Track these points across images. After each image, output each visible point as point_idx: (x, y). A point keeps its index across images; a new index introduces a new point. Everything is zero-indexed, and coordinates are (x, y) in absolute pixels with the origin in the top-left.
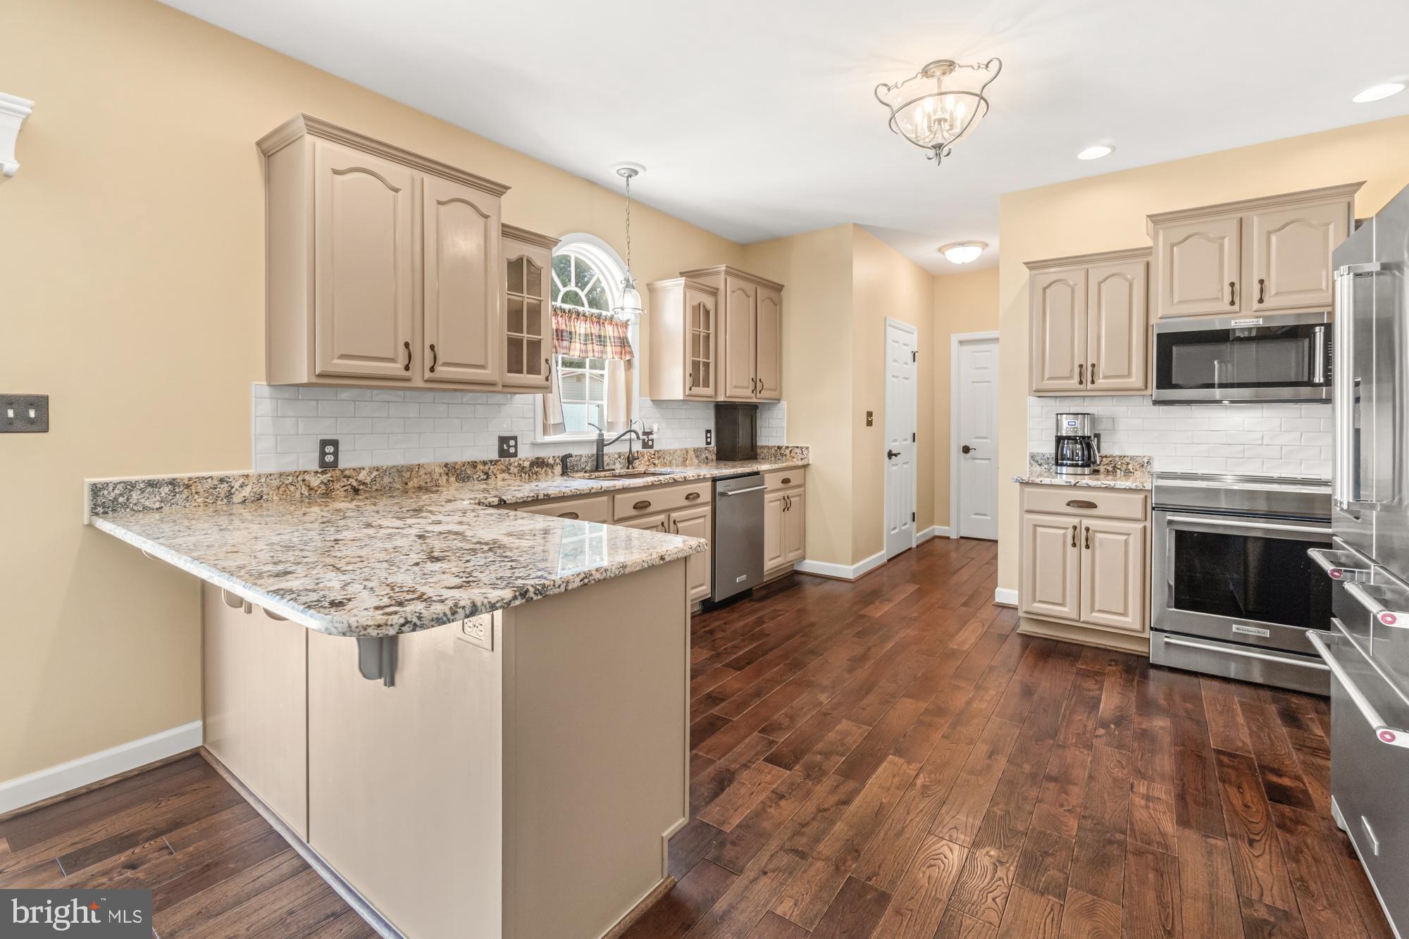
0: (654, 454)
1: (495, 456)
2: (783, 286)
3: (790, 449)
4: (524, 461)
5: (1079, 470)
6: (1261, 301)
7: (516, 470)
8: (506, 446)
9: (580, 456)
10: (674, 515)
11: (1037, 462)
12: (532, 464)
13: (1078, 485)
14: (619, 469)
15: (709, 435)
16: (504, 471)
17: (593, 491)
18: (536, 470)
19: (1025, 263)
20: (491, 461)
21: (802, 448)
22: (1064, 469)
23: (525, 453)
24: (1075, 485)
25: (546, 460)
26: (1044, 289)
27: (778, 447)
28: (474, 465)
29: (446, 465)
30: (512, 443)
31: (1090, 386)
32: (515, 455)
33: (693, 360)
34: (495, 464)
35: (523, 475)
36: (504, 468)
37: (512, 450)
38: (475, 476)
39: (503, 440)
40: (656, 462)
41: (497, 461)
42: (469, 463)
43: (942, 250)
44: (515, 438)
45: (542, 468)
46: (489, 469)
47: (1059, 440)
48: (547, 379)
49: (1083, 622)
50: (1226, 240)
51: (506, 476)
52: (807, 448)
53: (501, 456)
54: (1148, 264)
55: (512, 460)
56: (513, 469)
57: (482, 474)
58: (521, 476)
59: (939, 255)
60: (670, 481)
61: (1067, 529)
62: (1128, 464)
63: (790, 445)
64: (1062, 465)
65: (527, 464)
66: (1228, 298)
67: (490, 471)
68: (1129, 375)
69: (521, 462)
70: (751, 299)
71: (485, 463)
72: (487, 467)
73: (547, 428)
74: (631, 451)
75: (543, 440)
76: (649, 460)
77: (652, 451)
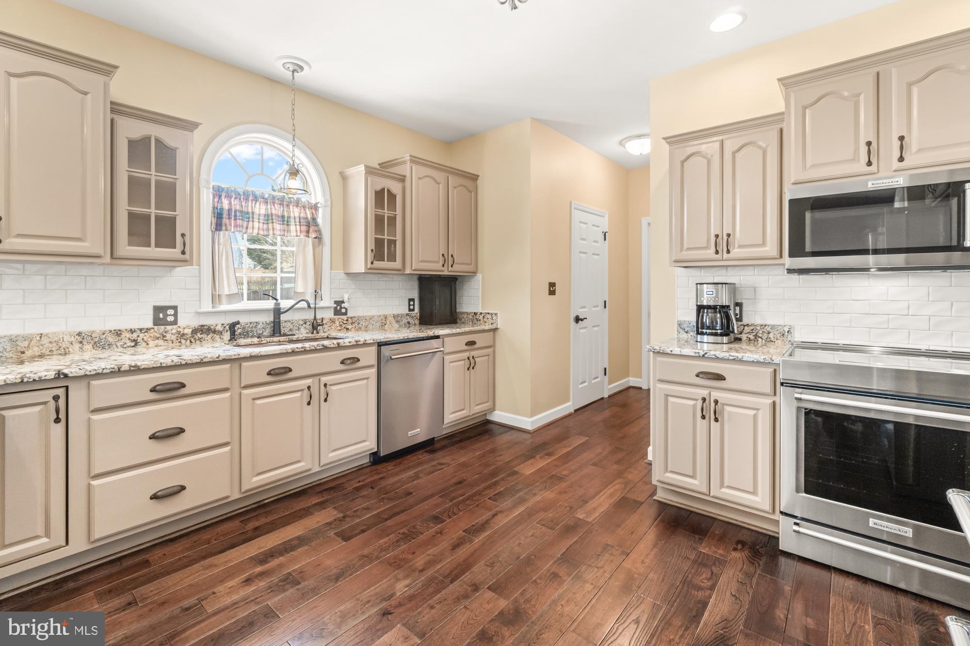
0: (347, 320)
1: (149, 324)
2: (478, 176)
3: (483, 315)
4: (184, 328)
5: (719, 339)
6: (901, 159)
7: (174, 338)
8: (163, 315)
9: (257, 323)
11: (684, 329)
12: (195, 331)
13: (706, 356)
14: (303, 333)
15: (412, 303)
16: (158, 338)
17: (205, 360)
18: (200, 336)
19: (664, 139)
20: (141, 330)
21: (492, 314)
22: (706, 338)
23: (187, 321)
24: (703, 356)
25: (212, 327)
26: (683, 162)
27: (475, 313)
28: (118, 333)
29: (79, 334)
30: (169, 312)
31: (725, 255)
32: (175, 323)
33: (376, 238)
34: (147, 332)
35: (183, 341)
36: (158, 335)
37: (170, 319)
38: (119, 344)
39: (158, 309)
40: (350, 327)
41: (148, 330)
42: (111, 331)
43: (623, 142)
44: (175, 308)
45: (208, 335)
46: (138, 336)
47: (700, 308)
48: (183, 253)
49: (713, 497)
50: (862, 97)
51: (160, 342)
52: (496, 314)
53: (155, 324)
54: (781, 130)
55: (169, 328)
56: (168, 336)
57: (128, 341)
58: (180, 342)
59: (621, 149)
60: (318, 348)
61: (697, 400)
62: (769, 333)
63: (483, 312)
64: (702, 334)
65: (188, 331)
66: (864, 158)
67: (139, 339)
68: (764, 244)
69: (180, 330)
70: (441, 185)
71: (132, 331)
72: (135, 335)
73: (216, 298)
74: (315, 318)
75: (210, 309)
76: (341, 325)
77: (345, 317)
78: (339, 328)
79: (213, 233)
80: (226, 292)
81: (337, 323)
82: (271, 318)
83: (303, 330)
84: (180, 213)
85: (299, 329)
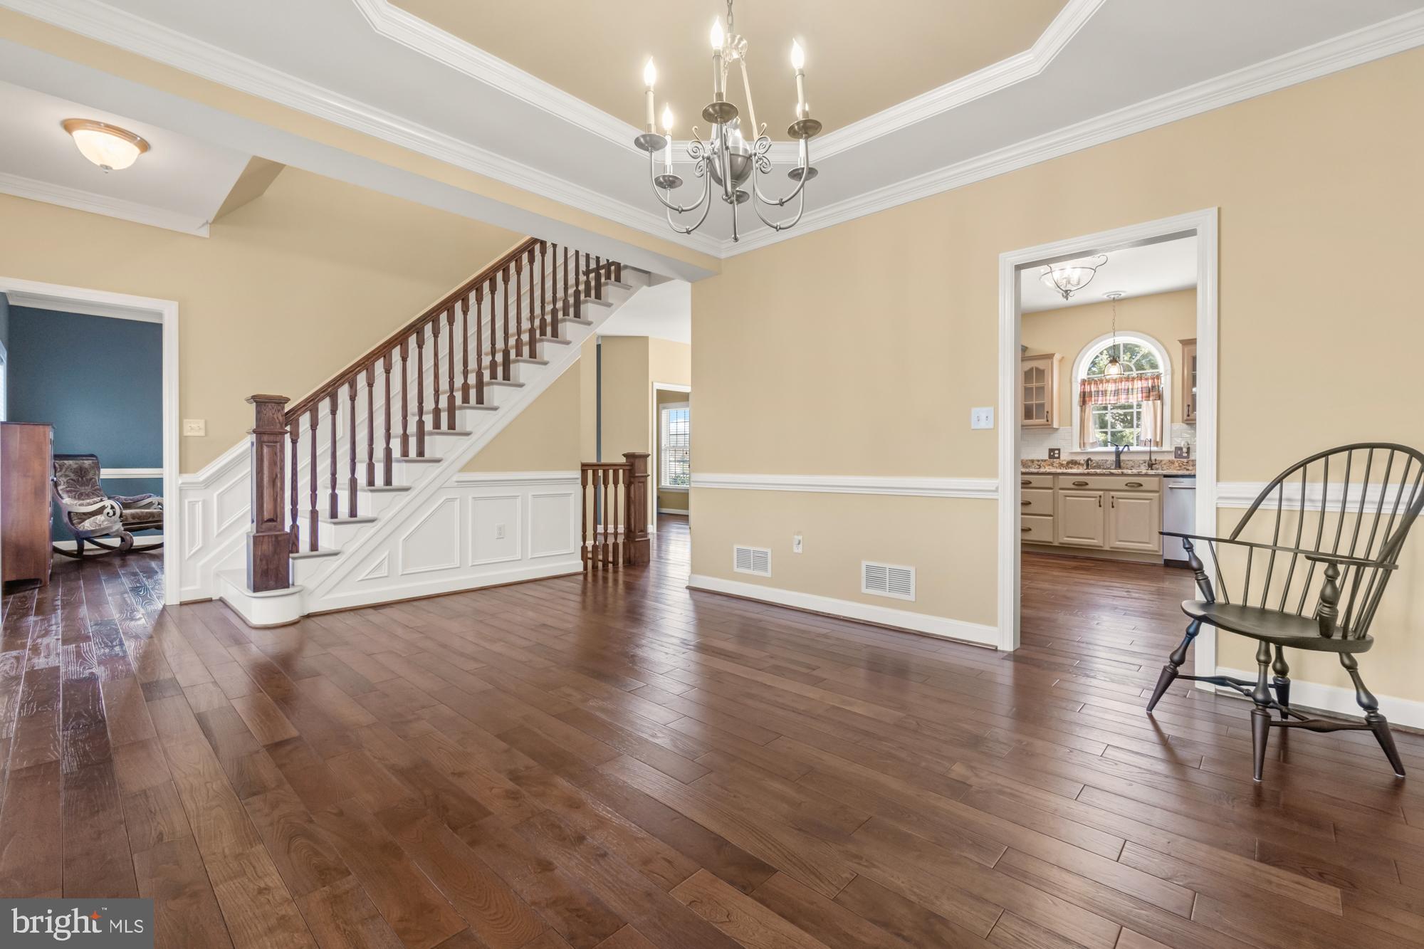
0: (1187, 462)
1: (1046, 457)
7: (1057, 465)
8: (1054, 454)
10: (1113, 493)
12: (1068, 461)
18: (1071, 466)
20: (1042, 460)
23: (1065, 457)
25: (1078, 461)
28: (1032, 461)
30: (1057, 452)
32: (1059, 458)
35: (1062, 468)
36: (1050, 461)
37: (1056, 455)
38: (1032, 467)
39: (1051, 450)
41: (1045, 461)
42: (1029, 460)
44: (1059, 450)
45: (1076, 465)
48: (1048, 421)
51: (1051, 464)
53: (1050, 458)
55: (1055, 460)
56: (1055, 465)
57: (1036, 466)
60: (1106, 473)
65: (1064, 463)
67: (1041, 465)
69: (1061, 460)
71: (1038, 461)
72: (1040, 463)
73: (1083, 444)
74: (1150, 459)
75: (1079, 450)
76: (1180, 466)
77: (1185, 460)
78: (1178, 468)
79: (1081, 407)
80: (1091, 441)
81: (1177, 464)
82: (1113, 458)
83: (1142, 467)
84: (1046, 401)
85: (1139, 466)
